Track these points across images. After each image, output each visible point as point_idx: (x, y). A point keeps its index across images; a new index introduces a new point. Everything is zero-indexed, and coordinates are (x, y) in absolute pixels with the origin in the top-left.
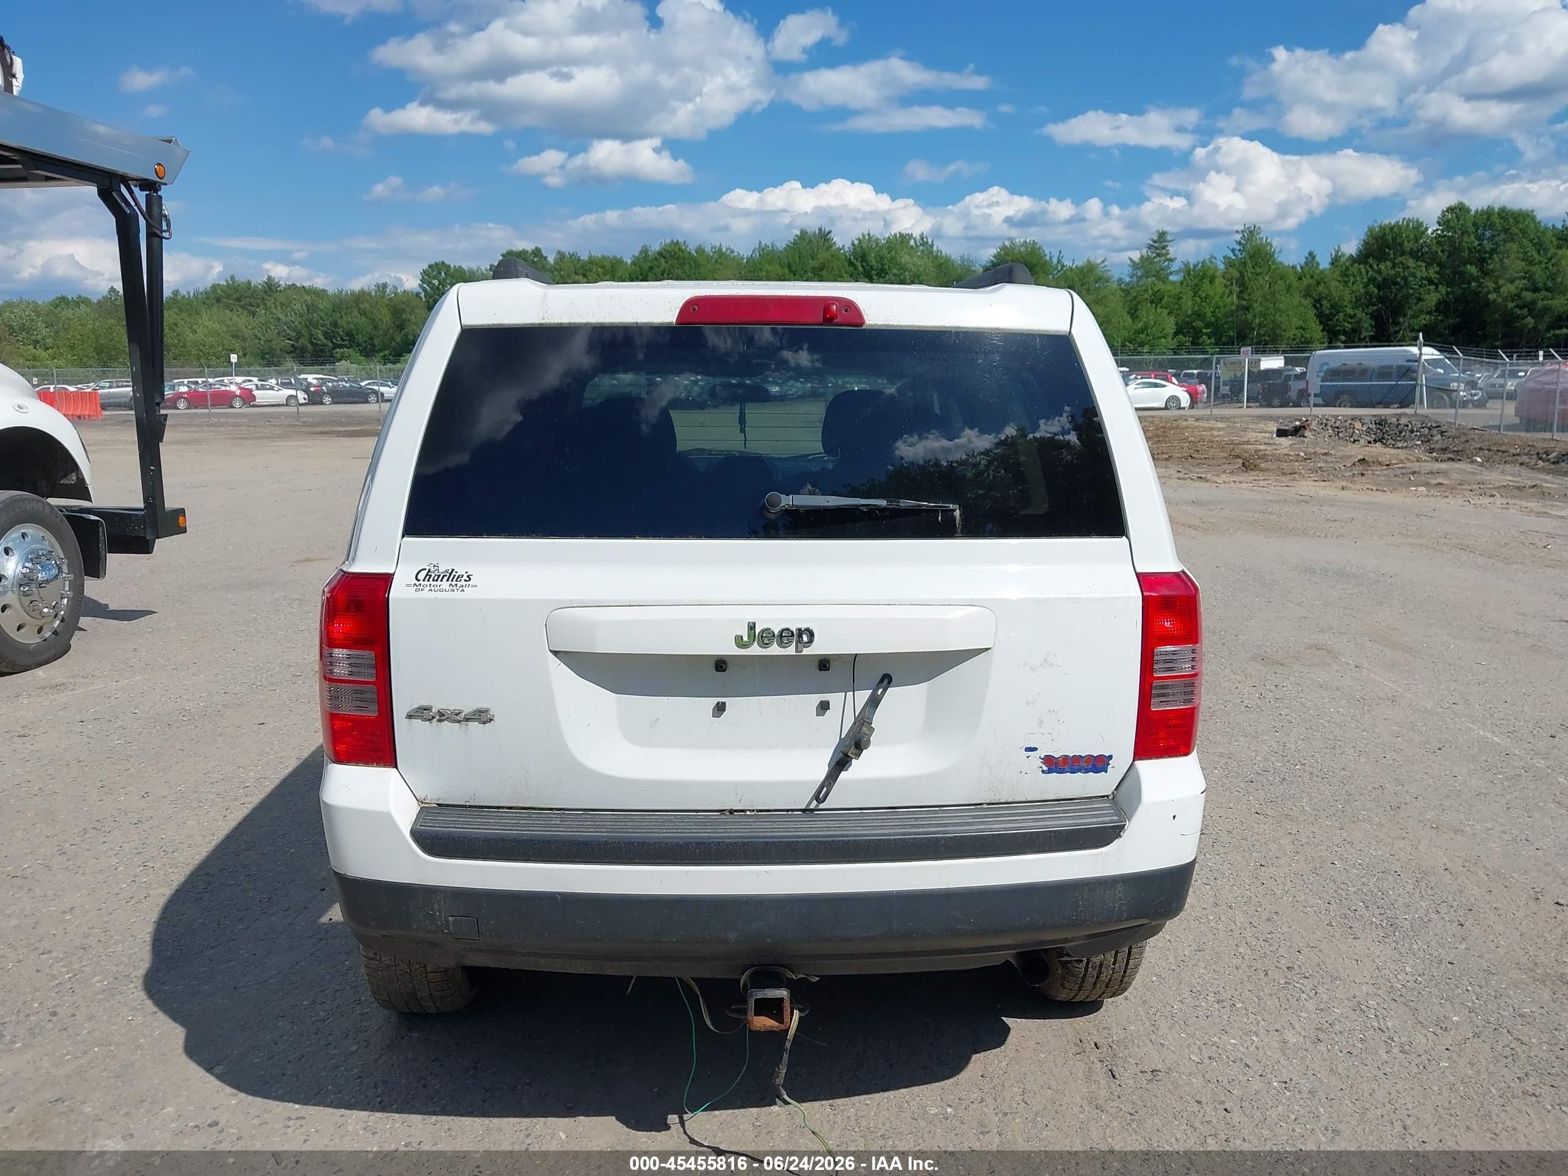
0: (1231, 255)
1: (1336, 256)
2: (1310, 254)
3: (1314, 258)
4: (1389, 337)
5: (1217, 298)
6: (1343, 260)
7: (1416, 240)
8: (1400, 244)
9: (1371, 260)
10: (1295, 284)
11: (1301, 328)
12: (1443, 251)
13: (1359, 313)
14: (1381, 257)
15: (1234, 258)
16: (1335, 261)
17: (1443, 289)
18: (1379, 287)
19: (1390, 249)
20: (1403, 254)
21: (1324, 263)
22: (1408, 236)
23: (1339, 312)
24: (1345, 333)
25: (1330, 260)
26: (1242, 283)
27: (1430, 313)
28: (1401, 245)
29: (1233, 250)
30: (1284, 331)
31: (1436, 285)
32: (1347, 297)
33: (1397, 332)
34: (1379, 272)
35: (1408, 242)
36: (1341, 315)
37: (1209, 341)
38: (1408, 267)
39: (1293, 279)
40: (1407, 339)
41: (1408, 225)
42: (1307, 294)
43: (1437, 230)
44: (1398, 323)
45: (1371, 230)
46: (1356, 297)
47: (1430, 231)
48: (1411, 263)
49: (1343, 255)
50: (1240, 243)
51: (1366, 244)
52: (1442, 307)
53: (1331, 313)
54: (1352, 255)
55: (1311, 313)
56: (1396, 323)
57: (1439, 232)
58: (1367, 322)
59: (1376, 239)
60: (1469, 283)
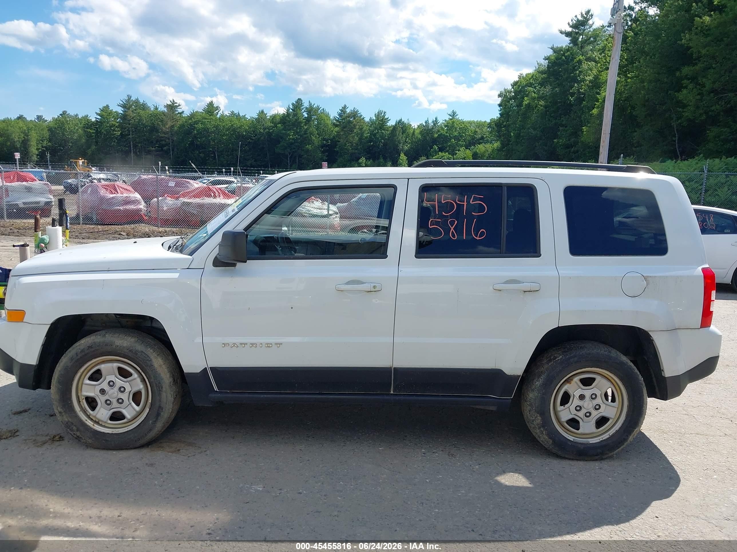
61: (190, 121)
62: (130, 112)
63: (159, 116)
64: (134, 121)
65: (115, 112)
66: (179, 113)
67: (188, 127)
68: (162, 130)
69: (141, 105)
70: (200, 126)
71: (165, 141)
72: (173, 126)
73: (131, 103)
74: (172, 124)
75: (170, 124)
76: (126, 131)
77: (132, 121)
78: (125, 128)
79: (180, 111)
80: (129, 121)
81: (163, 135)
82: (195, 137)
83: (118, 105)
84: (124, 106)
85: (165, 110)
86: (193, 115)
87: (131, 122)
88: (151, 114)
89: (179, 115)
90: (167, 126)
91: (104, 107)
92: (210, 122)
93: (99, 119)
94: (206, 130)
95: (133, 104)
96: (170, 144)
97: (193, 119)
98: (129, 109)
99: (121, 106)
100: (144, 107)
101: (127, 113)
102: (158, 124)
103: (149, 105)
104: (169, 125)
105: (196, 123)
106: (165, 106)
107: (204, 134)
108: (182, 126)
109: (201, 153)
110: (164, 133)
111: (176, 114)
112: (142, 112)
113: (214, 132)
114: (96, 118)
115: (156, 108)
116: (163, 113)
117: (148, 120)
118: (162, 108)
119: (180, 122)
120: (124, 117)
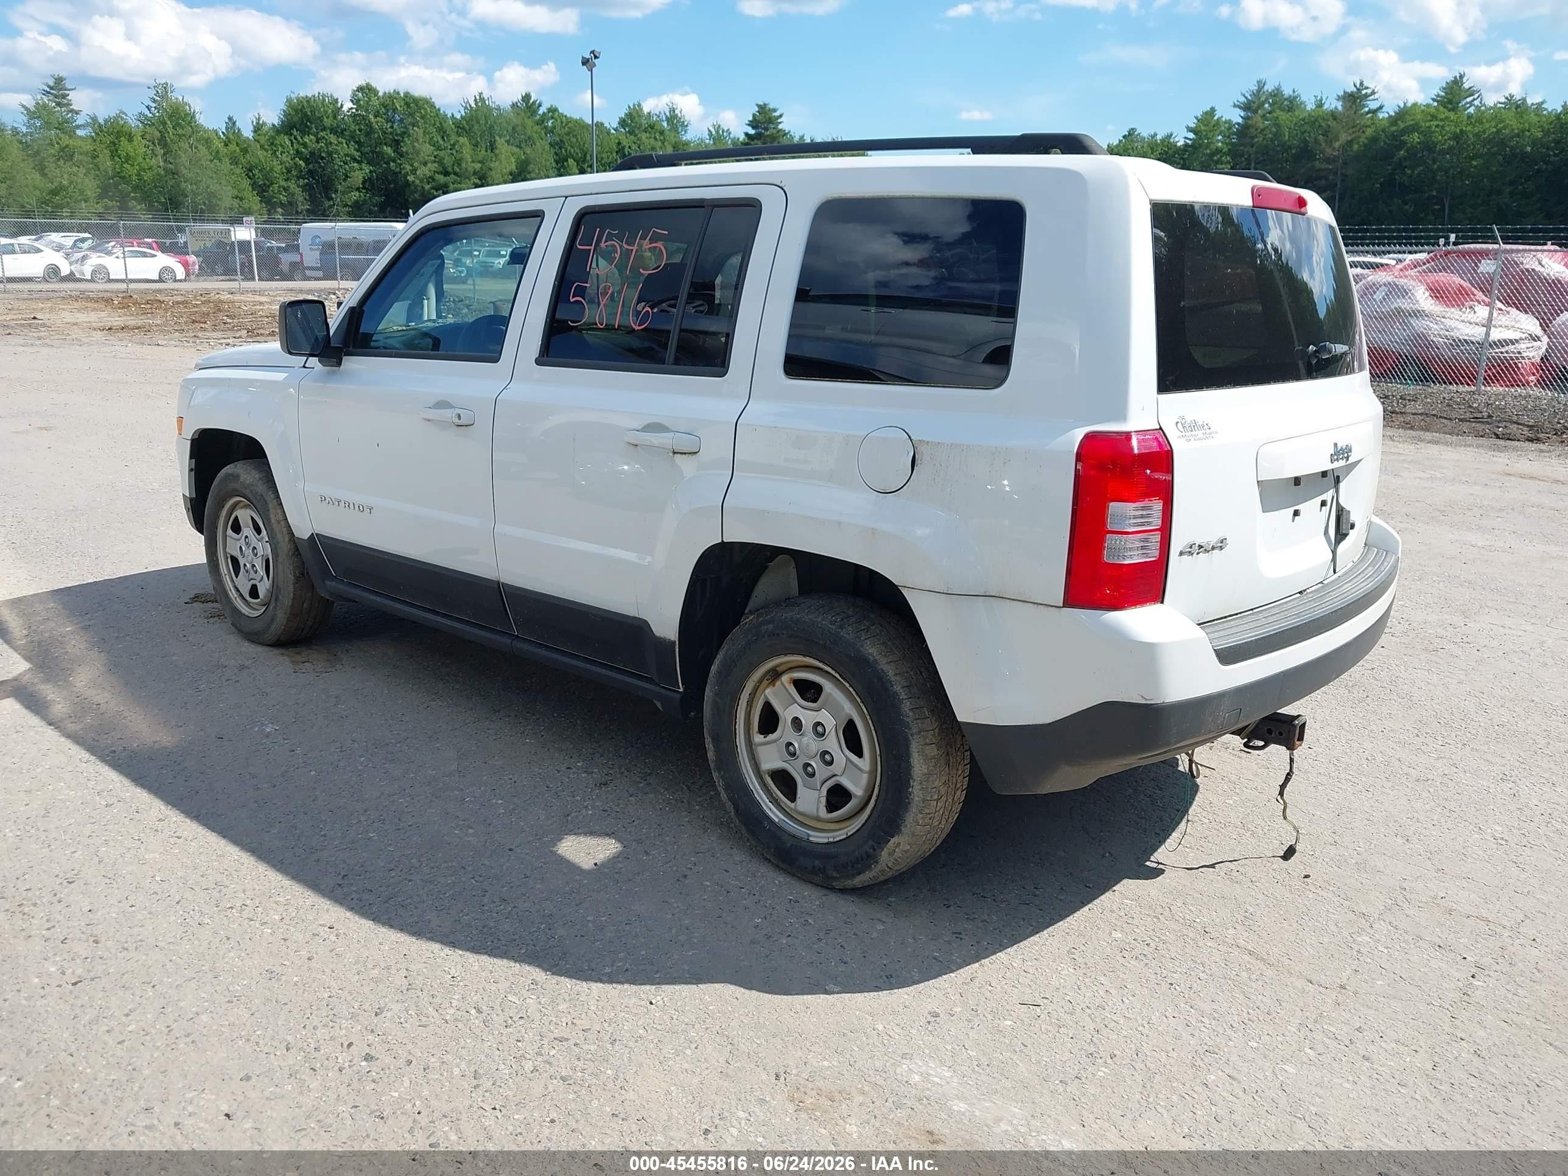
0: (147, 112)
1: (258, 123)
2: (230, 119)
3: (234, 123)
4: (324, 210)
5: (140, 159)
6: (265, 128)
7: (335, 117)
8: (319, 118)
9: (295, 132)
10: (223, 150)
11: (237, 197)
12: (360, 130)
13: (292, 185)
14: (305, 130)
15: (151, 115)
16: (258, 128)
17: (367, 168)
18: (307, 161)
19: (311, 123)
20: (324, 129)
21: (248, 133)
22: (326, 112)
23: (272, 184)
24: (282, 205)
25: (252, 128)
26: (163, 142)
27: (358, 189)
28: (321, 119)
29: (148, 107)
30: (219, 200)
31: (359, 162)
32: (278, 168)
33: (331, 207)
34: (305, 145)
35: (327, 118)
36: (276, 186)
37: (139, 207)
38: (331, 143)
39: (218, 144)
40: (341, 214)
41: (324, 100)
42: (235, 161)
43: (352, 108)
44: (331, 199)
45: (289, 101)
46: (286, 168)
47: (345, 108)
48: (333, 138)
49: (264, 124)
50: (154, 101)
51: (286, 114)
52: (368, 184)
53: (265, 184)
54: (274, 125)
55: (246, 183)
56: (330, 199)
57: (354, 111)
58: (300, 196)
59: (296, 111)
60: (388, 163)
61: (1395, 128)
62: (1257, 120)
63: (1321, 121)
64: (1264, 139)
65: (1226, 122)
66: (1369, 112)
67: (1385, 143)
68: (1323, 152)
69: (1286, 99)
70: (1416, 137)
71: (1326, 179)
72: (1350, 143)
73: (1263, 99)
74: (1349, 138)
75: (1344, 137)
76: (1242, 162)
77: (1259, 139)
78: (1242, 155)
79: (1373, 105)
80: (1252, 138)
81: (1324, 166)
82: (1400, 166)
83: (1235, 106)
84: (1247, 107)
85: (1339, 106)
86: (1403, 113)
87: (1256, 140)
88: (1303, 120)
89: (1369, 115)
90: (1337, 145)
91: (1206, 113)
92: (1443, 127)
93: (1190, 140)
94: (1429, 147)
95: (1266, 99)
96: (1336, 185)
97: (1399, 122)
98: (1255, 112)
99: (1240, 107)
100: (1292, 104)
101: (1250, 122)
102: (1316, 141)
103: (1304, 98)
104: (1341, 142)
105: (1407, 131)
106: (1339, 98)
107: (1423, 156)
108: (1374, 140)
109: (1406, 204)
110: (1328, 160)
111: (1362, 115)
112: (1283, 116)
113: (1450, 150)
114: (1185, 138)
115: (1320, 105)
116: (1333, 115)
117: (1295, 132)
118: (1333, 104)
119: (1369, 132)
120: (1244, 130)
